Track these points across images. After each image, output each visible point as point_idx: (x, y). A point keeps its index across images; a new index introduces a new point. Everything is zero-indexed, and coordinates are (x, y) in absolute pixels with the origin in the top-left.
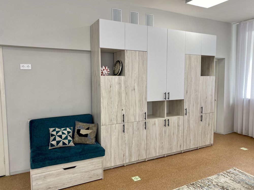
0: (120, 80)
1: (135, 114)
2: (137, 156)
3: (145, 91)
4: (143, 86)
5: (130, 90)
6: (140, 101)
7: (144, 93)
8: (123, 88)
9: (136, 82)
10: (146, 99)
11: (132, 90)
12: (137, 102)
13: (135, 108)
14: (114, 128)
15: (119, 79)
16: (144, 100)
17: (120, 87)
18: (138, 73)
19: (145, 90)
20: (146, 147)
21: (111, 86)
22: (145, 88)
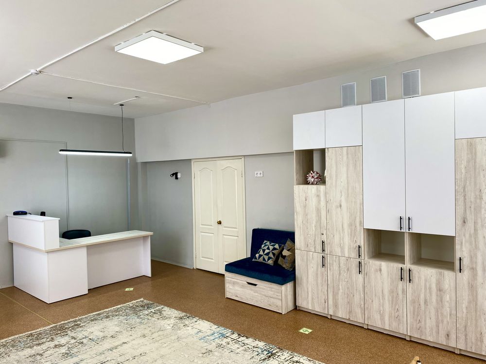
0: (318, 191)
1: (342, 245)
2: (347, 311)
3: (359, 210)
4: (355, 202)
5: (334, 206)
6: (350, 225)
7: (358, 213)
8: (323, 203)
9: (343, 194)
10: (362, 223)
11: (337, 207)
12: (346, 226)
13: (342, 235)
14: (311, 256)
15: (317, 188)
16: (358, 225)
17: (319, 201)
18: (346, 181)
19: (360, 208)
20: (362, 303)
21: (307, 198)
22: (360, 205)
